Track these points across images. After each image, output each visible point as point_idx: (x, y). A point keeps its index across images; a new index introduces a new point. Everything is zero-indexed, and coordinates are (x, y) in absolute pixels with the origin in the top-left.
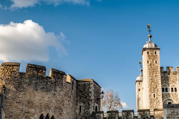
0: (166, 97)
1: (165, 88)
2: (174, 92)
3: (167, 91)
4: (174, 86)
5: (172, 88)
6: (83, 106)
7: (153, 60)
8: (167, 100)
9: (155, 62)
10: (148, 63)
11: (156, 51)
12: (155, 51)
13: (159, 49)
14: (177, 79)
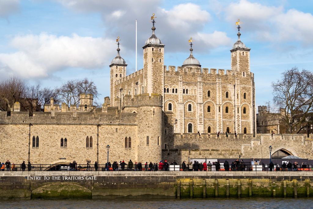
0: (167, 98)
1: (166, 89)
2: (175, 93)
3: (168, 91)
4: (174, 87)
5: (173, 89)
6: (168, 130)
7: (157, 58)
8: (168, 101)
9: (159, 61)
10: (153, 61)
11: (161, 48)
12: (159, 48)
13: (163, 46)
14: (178, 79)
